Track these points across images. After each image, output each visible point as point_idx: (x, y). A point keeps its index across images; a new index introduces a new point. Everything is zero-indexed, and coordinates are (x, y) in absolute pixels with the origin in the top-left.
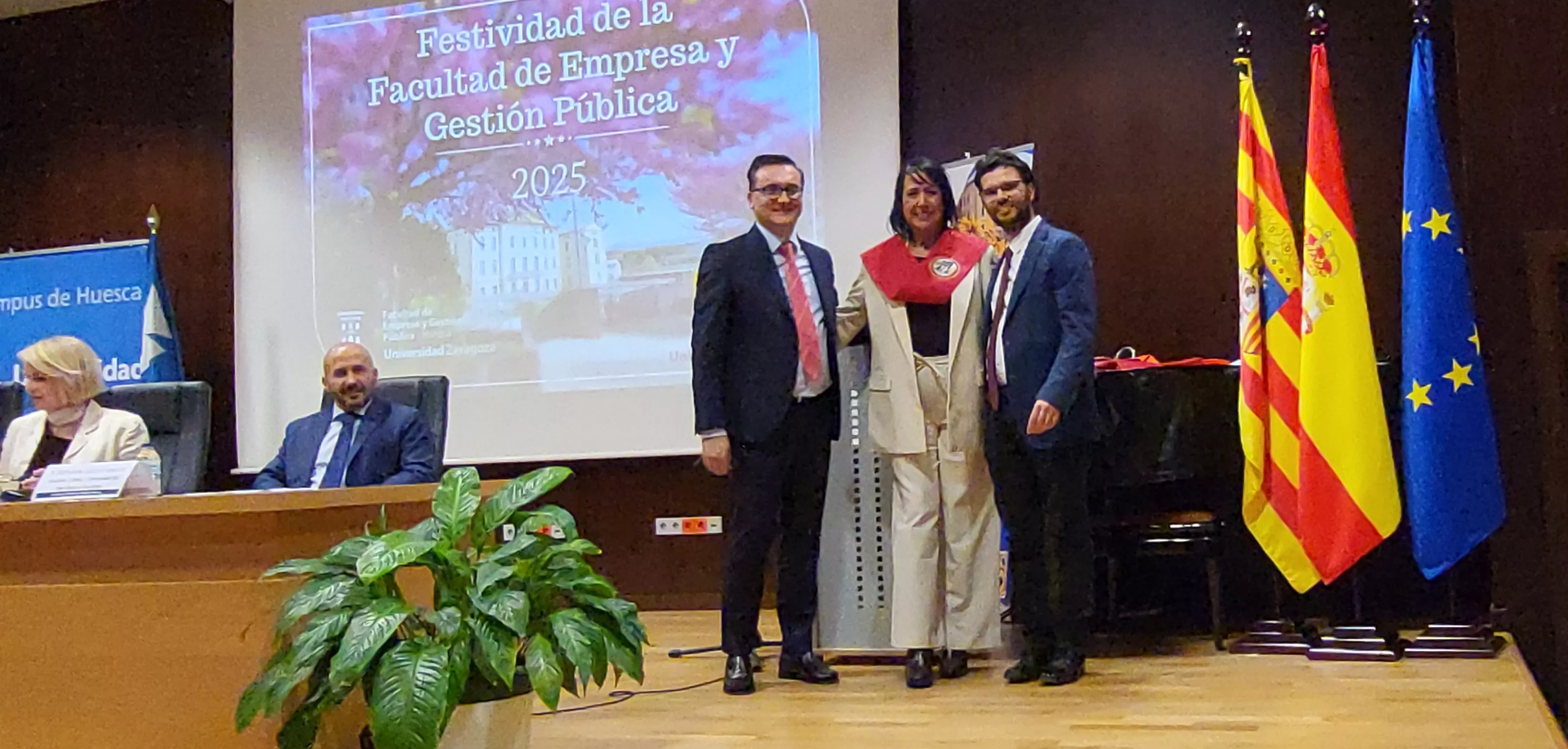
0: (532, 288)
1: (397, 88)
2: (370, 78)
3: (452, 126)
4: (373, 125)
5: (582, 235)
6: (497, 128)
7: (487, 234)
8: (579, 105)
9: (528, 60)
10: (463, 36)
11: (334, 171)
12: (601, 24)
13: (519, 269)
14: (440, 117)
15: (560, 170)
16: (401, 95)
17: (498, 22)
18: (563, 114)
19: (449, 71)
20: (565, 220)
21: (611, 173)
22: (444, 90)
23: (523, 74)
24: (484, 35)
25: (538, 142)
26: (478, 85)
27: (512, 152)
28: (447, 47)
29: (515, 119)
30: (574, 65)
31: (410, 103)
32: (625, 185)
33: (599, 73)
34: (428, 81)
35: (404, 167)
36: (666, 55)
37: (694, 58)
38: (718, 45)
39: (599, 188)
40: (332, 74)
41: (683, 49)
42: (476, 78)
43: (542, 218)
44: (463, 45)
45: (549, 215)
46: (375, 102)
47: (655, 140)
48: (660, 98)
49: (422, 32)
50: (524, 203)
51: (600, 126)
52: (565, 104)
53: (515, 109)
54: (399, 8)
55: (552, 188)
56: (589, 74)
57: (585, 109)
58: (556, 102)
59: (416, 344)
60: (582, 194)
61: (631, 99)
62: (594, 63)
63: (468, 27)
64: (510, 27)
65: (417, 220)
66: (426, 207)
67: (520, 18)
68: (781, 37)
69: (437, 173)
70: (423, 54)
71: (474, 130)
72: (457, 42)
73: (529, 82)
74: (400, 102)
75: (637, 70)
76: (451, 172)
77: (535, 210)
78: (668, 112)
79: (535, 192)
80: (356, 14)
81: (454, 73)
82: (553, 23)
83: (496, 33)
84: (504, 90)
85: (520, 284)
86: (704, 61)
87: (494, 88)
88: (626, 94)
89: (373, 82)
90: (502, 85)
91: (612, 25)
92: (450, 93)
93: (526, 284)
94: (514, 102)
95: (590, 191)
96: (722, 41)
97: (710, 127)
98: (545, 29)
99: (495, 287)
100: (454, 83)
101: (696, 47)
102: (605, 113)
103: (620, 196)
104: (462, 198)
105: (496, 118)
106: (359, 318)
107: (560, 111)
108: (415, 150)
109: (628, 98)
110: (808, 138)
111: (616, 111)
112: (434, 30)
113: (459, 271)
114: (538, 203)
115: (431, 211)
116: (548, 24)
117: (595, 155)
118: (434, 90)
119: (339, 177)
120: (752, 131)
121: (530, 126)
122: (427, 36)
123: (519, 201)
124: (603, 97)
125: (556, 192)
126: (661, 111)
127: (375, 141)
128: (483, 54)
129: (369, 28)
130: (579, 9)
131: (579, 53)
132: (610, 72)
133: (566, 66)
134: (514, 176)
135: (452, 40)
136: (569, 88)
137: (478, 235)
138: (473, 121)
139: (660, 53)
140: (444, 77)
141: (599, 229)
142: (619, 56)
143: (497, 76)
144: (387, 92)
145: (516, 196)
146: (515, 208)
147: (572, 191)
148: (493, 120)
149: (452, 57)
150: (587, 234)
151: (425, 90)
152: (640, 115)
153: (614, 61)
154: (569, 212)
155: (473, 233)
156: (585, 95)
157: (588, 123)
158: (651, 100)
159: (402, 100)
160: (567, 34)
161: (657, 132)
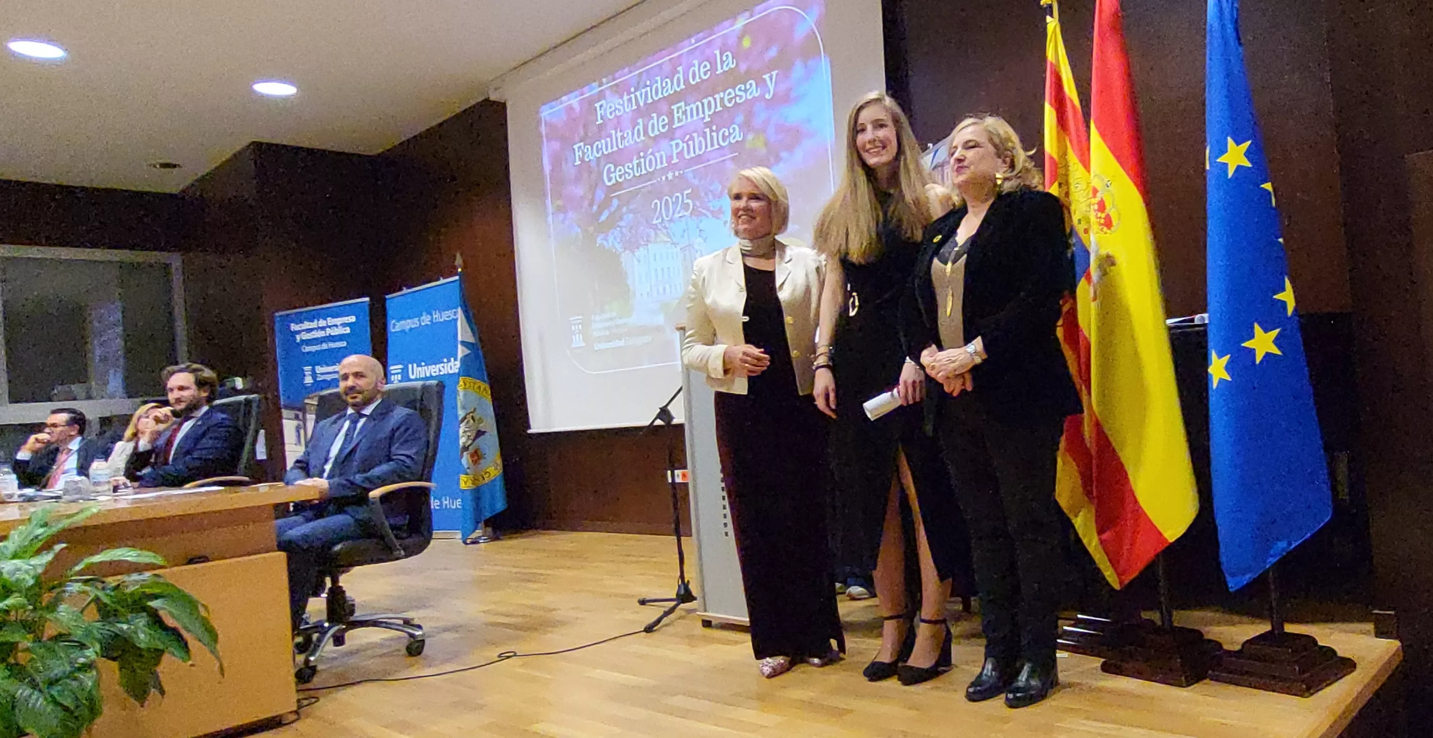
0: (668, 290)
1: (588, 149)
2: (574, 144)
3: (618, 174)
4: (577, 180)
5: (693, 248)
6: (641, 171)
7: (640, 253)
8: (685, 145)
9: (654, 115)
10: (619, 104)
11: (561, 216)
12: (694, 79)
13: (660, 278)
14: (610, 168)
15: (678, 197)
16: (591, 155)
17: (636, 91)
18: (677, 154)
19: (613, 132)
20: (683, 237)
21: (706, 194)
22: (612, 148)
23: (653, 125)
24: (630, 100)
25: (664, 178)
26: (631, 139)
27: (650, 188)
28: (611, 113)
29: (650, 161)
30: (680, 114)
31: (595, 160)
32: (714, 204)
33: (695, 117)
34: (603, 141)
35: (595, 208)
36: (733, 95)
37: (750, 94)
38: (764, 80)
39: (700, 209)
40: (556, 145)
41: (743, 88)
42: (628, 134)
43: (670, 238)
44: (619, 110)
45: (673, 234)
46: (578, 163)
47: (730, 166)
48: (731, 131)
49: (597, 105)
50: (660, 227)
51: (698, 159)
52: (677, 145)
53: (651, 154)
54: (586, 89)
55: (674, 213)
56: (689, 120)
57: (688, 146)
58: (672, 146)
59: (609, 339)
60: (691, 214)
61: (714, 134)
62: (692, 110)
63: (622, 98)
64: (643, 90)
65: (604, 247)
66: (607, 236)
67: (648, 83)
68: (806, 67)
69: (612, 209)
70: (600, 121)
71: (629, 174)
72: (616, 109)
73: (657, 133)
74: (590, 160)
75: (717, 110)
76: (619, 207)
77: (665, 231)
78: (737, 141)
79: (666, 219)
80: (564, 98)
81: (616, 132)
82: (667, 83)
83: (636, 96)
84: (644, 141)
85: (661, 290)
86: (756, 95)
87: (638, 140)
88: (712, 131)
89: (576, 147)
90: (642, 138)
91: (700, 77)
92: (615, 149)
93: (664, 289)
94: (647, 151)
95: (695, 213)
96: (766, 77)
97: (764, 151)
98: (663, 88)
99: (648, 293)
100: (617, 139)
101: (751, 85)
102: (700, 149)
103: (712, 212)
104: (625, 227)
105: (640, 162)
106: (580, 321)
107: (675, 152)
108: (600, 194)
109: (713, 134)
110: (827, 150)
111: (706, 147)
112: (603, 102)
113: (628, 282)
114: (667, 225)
115: (611, 239)
116: (664, 85)
117: (696, 182)
118: (607, 149)
119: (565, 219)
120: (790, 148)
121: (659, 167)
122: (601, 106)
123: (656, 225)
124: (698, 136)
125: (677, 216)
126: (733, 142)
127: (580, 191)
128: (631, 114)
129: (570, 108)
130: (680, 69)
131: (682, 104)
132: (701, 115)
133: (676, 115)
134: (653, 206)
135: (613, 109)
136: (678, 133)
137: (636, 254)
138: (628, 167)
139: (730, 94)
140: (610, 136)
141: (702, 241)
142: (705, 101)
143: (639, 130)
144: (584, 154)
145: (655, 222)
146: (654, 230)
147: (687, 214)
148: (639, 165)
149: (615, 121)
150: (696, 247)
151: (601, 149)
152: (721, 148)
153: (703, 104)
154: (684, 231)
155: (633, 253)
156: (688, 137)
157: (692, 158)
158: (727, 134)
159: (592, 158)
160: (675, 91)
161: (730, 159)
